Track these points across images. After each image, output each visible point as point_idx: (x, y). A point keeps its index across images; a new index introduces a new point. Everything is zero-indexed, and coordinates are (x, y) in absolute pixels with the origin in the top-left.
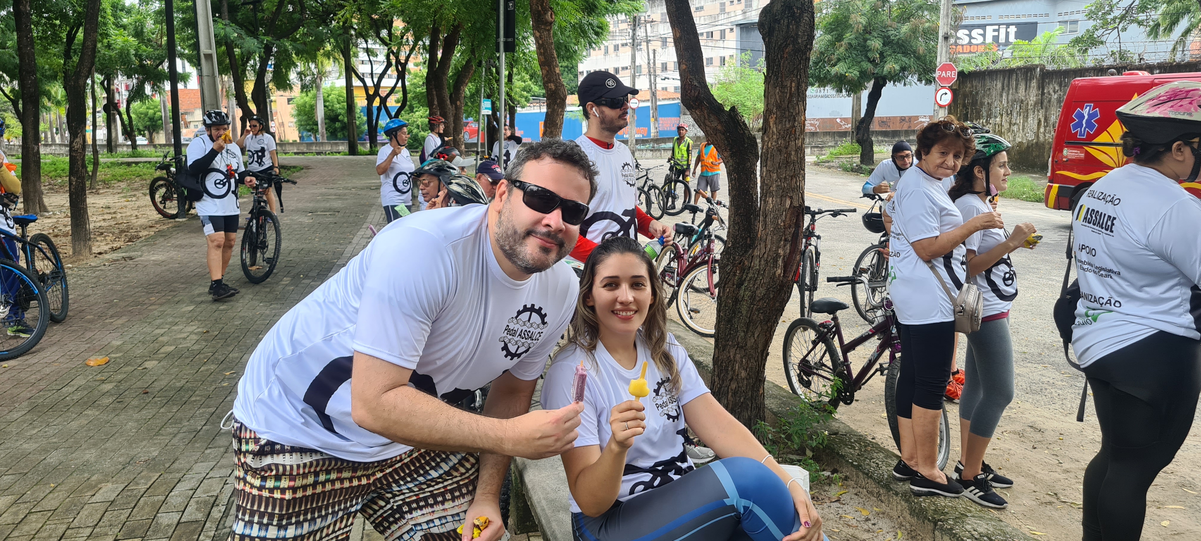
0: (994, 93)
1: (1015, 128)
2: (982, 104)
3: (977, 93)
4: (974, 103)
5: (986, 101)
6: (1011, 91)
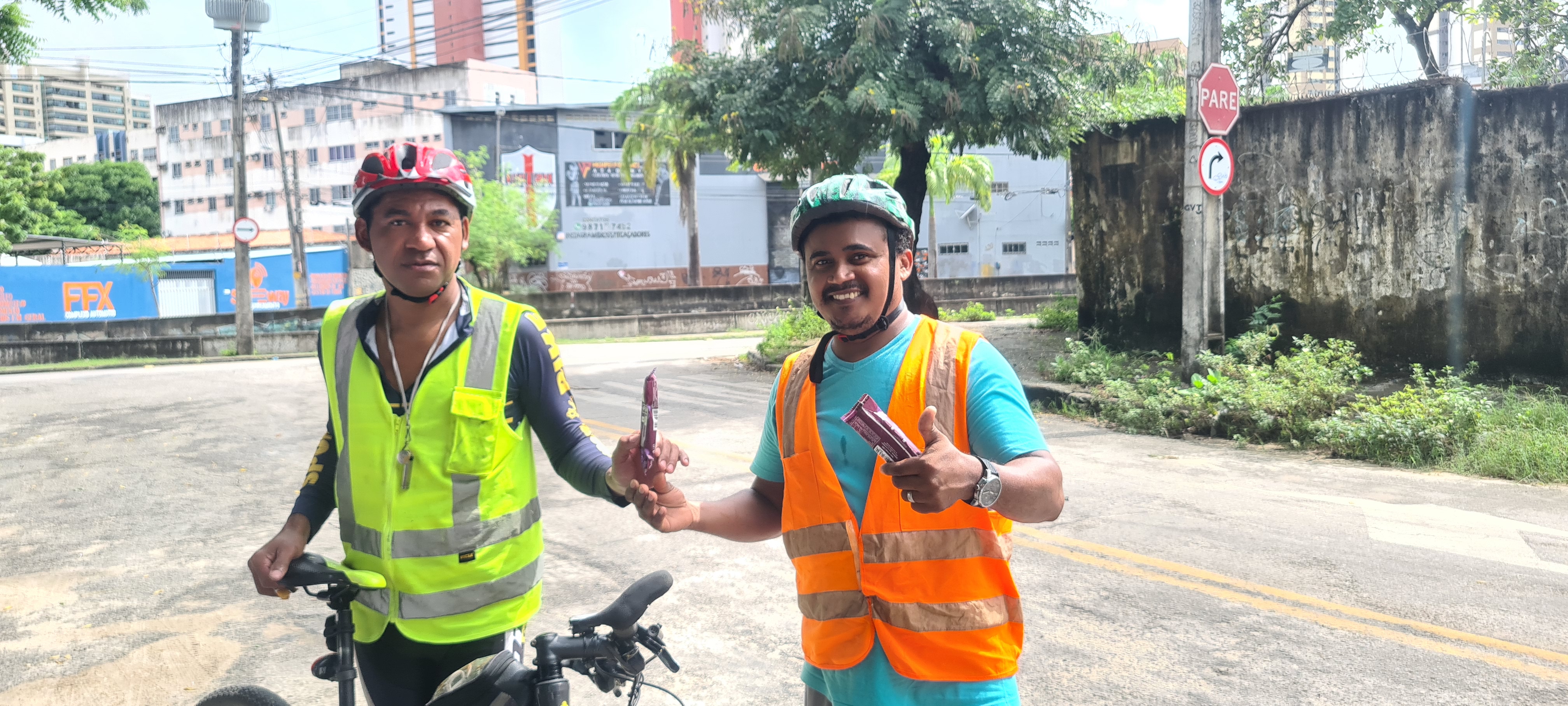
1: (1365, 260)
6: (1339, 159)
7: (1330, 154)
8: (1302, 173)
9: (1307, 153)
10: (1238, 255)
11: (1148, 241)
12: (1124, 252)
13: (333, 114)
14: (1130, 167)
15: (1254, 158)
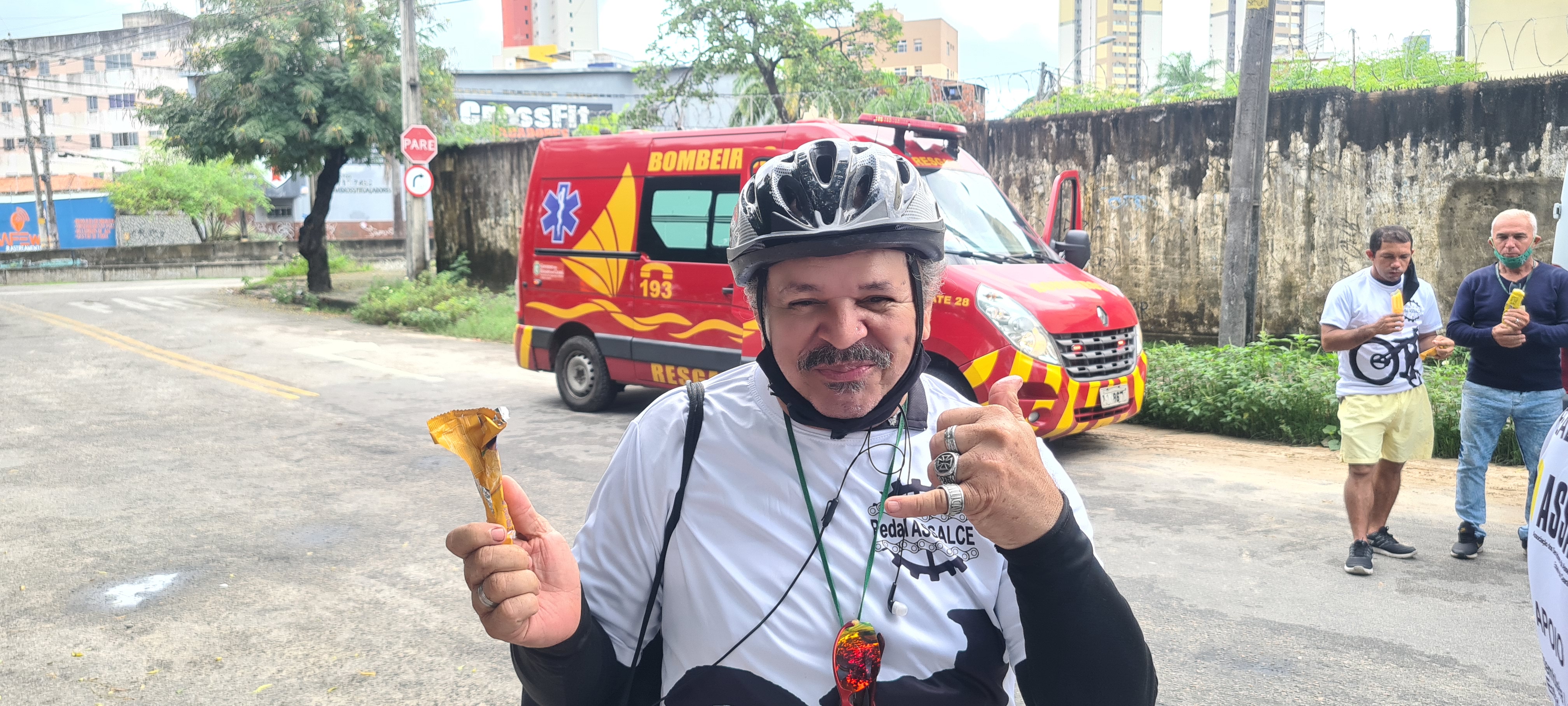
0: (501, 178)
2: (487, 195)
3: (479, 178)
4: (477, 193)
5: (492, 190)
6: (523, 176)
7: (520, 173)
8: (511, 183)
9: (512, 172)
10: (492, 228)
11: (459, 217)
12: (451, 224)
13: (111, 63)
14: (450, 173)
15: (495, 172)
